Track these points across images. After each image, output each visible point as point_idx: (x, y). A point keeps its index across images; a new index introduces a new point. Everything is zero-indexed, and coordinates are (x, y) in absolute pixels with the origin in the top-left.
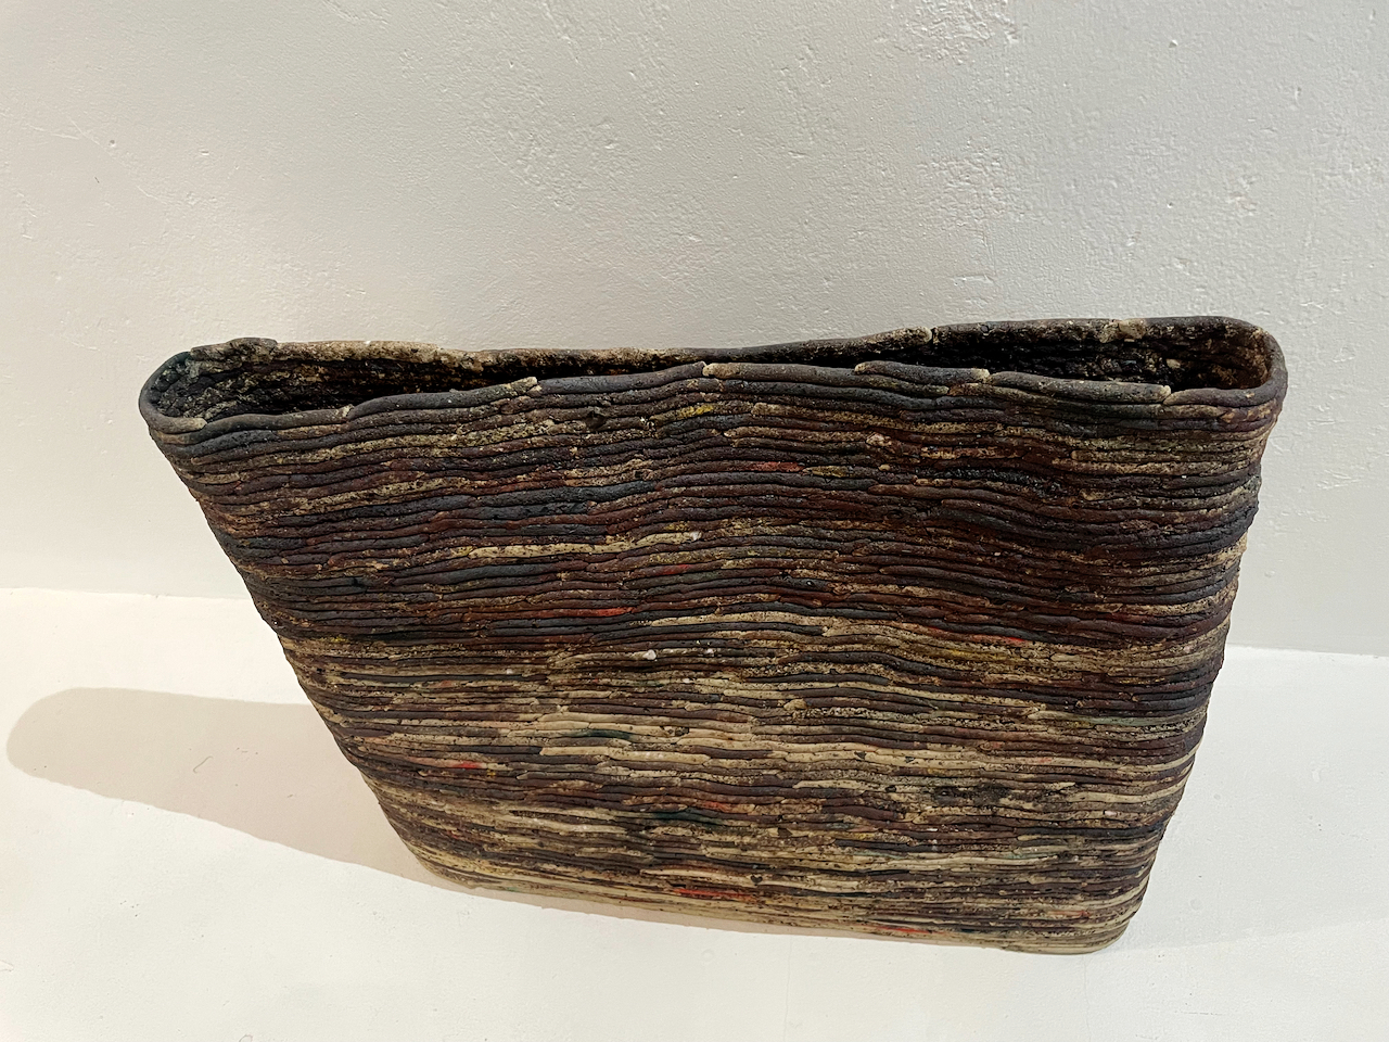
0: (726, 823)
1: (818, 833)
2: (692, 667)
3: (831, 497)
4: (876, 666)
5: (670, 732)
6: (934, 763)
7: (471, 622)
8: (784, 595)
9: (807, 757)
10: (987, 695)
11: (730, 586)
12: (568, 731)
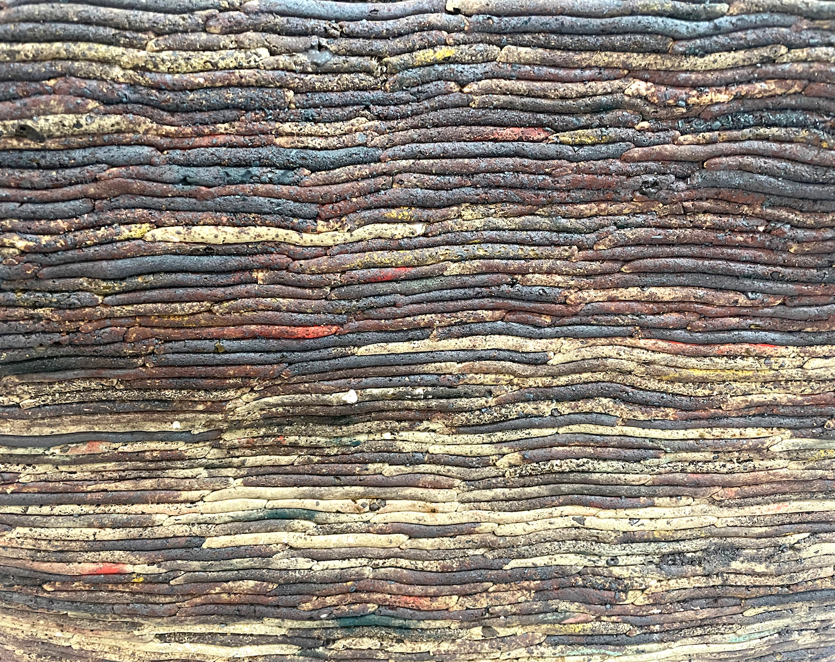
0: (423, 625)
1: (529, 628)
2: (396, 414)
3: (579, 171)
4: (605, 401)
5: (364, 505)
6: (661, 524)
7: (137, 341)
8: (511, 311)
9: (519, 529)
10: (726, 426)
11: (452, 299)
12: (241, 514)
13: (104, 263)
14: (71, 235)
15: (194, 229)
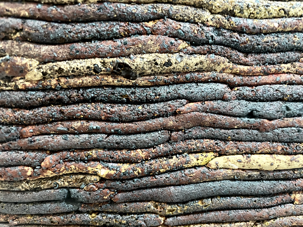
13: (172, 188)
14: (147, 164)
15: (253, 157)
